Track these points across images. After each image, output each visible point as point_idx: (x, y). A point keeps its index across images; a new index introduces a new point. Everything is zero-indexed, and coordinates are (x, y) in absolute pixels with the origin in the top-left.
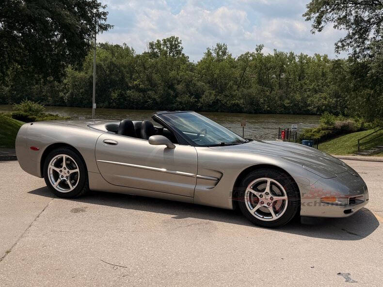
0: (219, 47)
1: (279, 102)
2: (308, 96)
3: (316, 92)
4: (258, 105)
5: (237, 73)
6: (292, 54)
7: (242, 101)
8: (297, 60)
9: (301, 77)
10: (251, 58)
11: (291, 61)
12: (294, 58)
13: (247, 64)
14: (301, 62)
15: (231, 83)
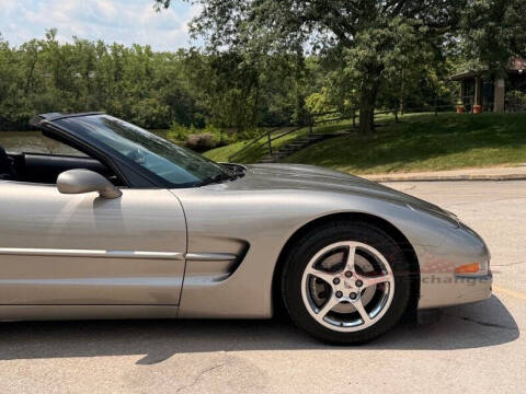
2: (132, 103)
3: (141, 97)
5: (22, 72)
6: (101, 43)
8: (109, 52)
9: (118, 77)
10: (40, 48)
11: (100, 53)
12: (105, 49)
13: (36, 56)
14: (115, 55)
15: (14, 86)
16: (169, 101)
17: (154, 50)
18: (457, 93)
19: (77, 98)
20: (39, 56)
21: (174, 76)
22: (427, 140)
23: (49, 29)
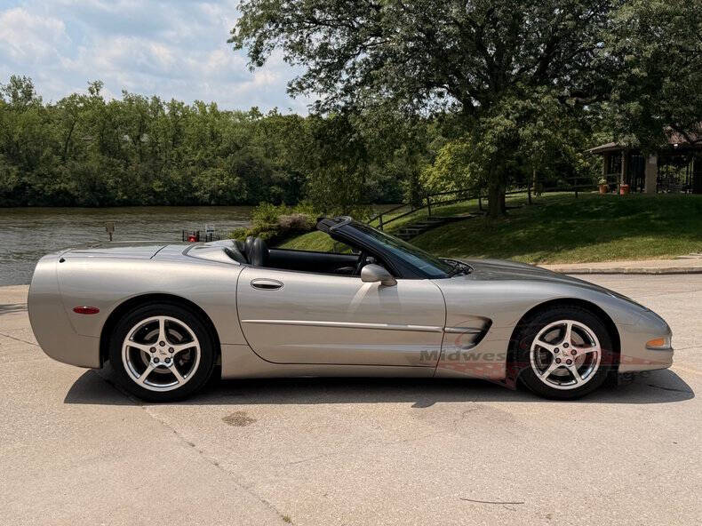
0: (16, 83)
1: (143, 185)
2: (194, 174)
3: (205, 166)
4: (105, 191)
5: (57, 132)
6: (156, 100)
7: (73, 184)
8: (167, 112)
9: (176, 141)
10: (81, 105)
11: (156, 113)
12: (160, 107)
13: (76, 116)
14: (173, 114)
15: (48, 151)
16: (240, 171)
17: (221, 108)
18: (598, 167)
19: (126, 167)
20: (81, 115)
21: (246, 140)
22: (570, 227)
23: (93, 81)
